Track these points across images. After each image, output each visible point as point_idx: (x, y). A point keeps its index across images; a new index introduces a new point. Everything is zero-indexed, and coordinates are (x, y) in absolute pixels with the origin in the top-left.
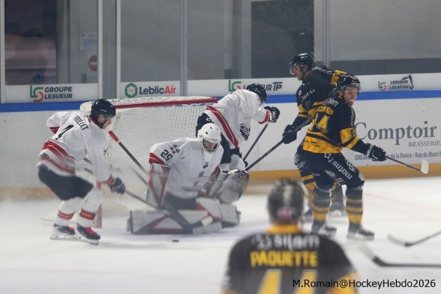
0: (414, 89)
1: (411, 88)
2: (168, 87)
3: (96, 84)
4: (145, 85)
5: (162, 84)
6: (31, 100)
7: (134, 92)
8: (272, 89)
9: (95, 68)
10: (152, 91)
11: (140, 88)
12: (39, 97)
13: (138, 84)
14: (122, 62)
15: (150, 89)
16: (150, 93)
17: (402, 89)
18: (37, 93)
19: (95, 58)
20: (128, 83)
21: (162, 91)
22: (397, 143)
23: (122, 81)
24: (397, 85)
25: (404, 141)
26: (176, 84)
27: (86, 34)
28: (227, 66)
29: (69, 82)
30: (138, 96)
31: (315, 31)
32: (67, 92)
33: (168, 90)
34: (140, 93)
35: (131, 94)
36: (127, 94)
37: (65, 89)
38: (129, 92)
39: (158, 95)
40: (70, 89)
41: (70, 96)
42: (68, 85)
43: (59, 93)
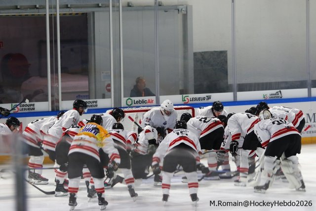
0: (282, 98)
2: (149, 100)
3: (110, 99)
4: (136, 99)
7: (131, 103)
9: (109, 91)
11: (134, 100)
13: (133, 98)
14: (124, 87)
15: (140, 101)
16: (139, 103)
19: (109, 85)
20: (127, 98)
21: (146, 102)
23: (124, 97)
26: (153, 98)
27: (105, 72)
28: (181, 88)
29: (96, 98)
30: (133, 105)
31: (228, 68)
32: (95, 104)
33: (149, 101)
34: (135, 103)
35: (129, 104)
36: (127, 104)
37: (94, 102)
38: (128, 103)
39: (144, 104)
40: (96, 102)
41: (96, 106)
42: (95, 100)
43: (90, 104)
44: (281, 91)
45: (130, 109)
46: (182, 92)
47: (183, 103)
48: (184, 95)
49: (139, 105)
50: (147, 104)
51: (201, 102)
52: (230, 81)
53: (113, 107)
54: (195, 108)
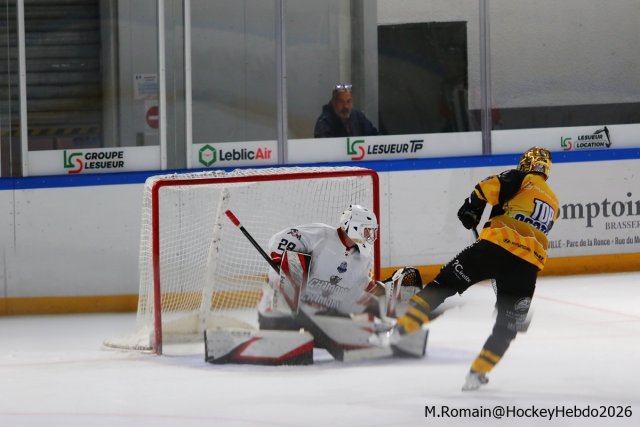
0: (612, 147)
1: (608, 146)
2: (260, 150)
3: (157, 147)
4: (227, 147)
5: (252, 146)
6: (65, 171)
7: (212, 158)
8: (409, 149)
9: (155, 125)
10: (237, 156)
11: (221, 151)
12: (77, 166)
13: (218, 146)
14: (194, 115)
15: (235, 153)
16: (235, 158)
17: (594, 148)
18: (74, 160)
19: (155, 111)
20: (204, 145)
21: (251, 155)
22: (589, 225)
23: (195, 141)
24: (588, 141)
25: (599, 221)
26: (271, 145)
27: (143, 75)
29: (119, 146)
30: (218, 163)
31: (469, 67)
32: (116, 159)
33: (260, 154)
34: (221, 159)
35: (208, 160)
36: (201, 161)
37: (113, 155)
38: (204, 158)
39: (247, 162)
40: (120, 155)
41: (121, 164)
42: (117, 150)
43: (105, 160)
44: (609, 127)
45: (209, 175)
47: (349, 158)
48: (353, 139)
49: (232, 163)
50: (254, 162)
51: (396, 156)
52: (475, 100)
53: (164, 167)
54: (379, 174)
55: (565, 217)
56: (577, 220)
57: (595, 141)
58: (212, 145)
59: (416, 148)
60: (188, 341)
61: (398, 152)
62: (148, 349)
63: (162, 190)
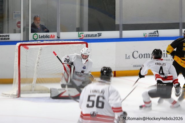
0: (159, 36)
1: (158, 36)
2: (51, 35)
3: (20, 34)
4: (41, 34)
5: (49, 34)
7: (37, 37)
8: (97, 36)
9: (20, 27)
10: (44, 37)
11: (39, 35)
16: (44, 38)
17: (154, 37)
19: (19, 23)
21: (49, 37)
24: (152, 35)
26: (55, 34)
27: (16, 12)
28: (78, 26)
29: (8, 33)
30: (39, 39)
31: (116, 11)
33: (51, 36)
34: (40, 38)
35: (35, 38)
36: (33, 38)
37: (6, 36)
38: (34, 37)
39: (47, 39)
40: (8, 36)
41: (9, 39)
43: (4, 37)
44: (158, 30)
45: (36, 42)
46: (78, 30)
47: (79, 38)
48: (80, 32)
49: (43, 39)
50: (50, 39)
51: (93, 38)
52: (117, 22)
53: (22, 40)
54: (88, 43)
55: (144, 57)
56: (148, 58)
57: (154, 34)
58: (37, 33)
59: (99, 36)
60: (29, 93)
61: (94, 37)
62: (16, 95)
63: (21, 47)
